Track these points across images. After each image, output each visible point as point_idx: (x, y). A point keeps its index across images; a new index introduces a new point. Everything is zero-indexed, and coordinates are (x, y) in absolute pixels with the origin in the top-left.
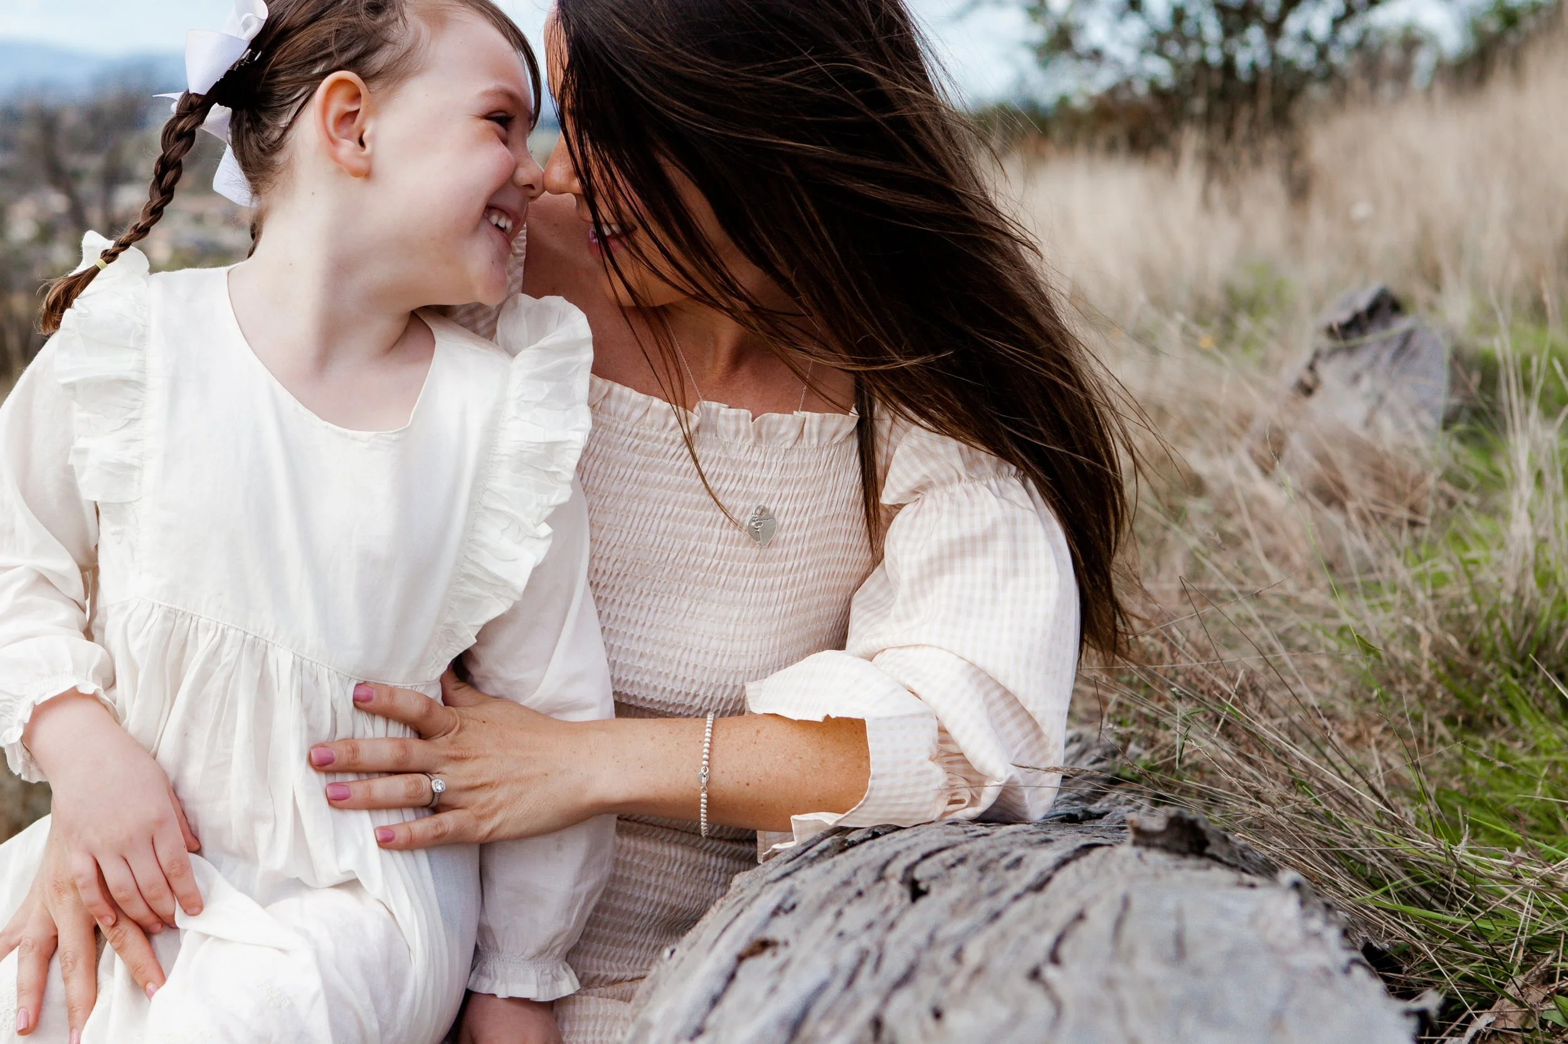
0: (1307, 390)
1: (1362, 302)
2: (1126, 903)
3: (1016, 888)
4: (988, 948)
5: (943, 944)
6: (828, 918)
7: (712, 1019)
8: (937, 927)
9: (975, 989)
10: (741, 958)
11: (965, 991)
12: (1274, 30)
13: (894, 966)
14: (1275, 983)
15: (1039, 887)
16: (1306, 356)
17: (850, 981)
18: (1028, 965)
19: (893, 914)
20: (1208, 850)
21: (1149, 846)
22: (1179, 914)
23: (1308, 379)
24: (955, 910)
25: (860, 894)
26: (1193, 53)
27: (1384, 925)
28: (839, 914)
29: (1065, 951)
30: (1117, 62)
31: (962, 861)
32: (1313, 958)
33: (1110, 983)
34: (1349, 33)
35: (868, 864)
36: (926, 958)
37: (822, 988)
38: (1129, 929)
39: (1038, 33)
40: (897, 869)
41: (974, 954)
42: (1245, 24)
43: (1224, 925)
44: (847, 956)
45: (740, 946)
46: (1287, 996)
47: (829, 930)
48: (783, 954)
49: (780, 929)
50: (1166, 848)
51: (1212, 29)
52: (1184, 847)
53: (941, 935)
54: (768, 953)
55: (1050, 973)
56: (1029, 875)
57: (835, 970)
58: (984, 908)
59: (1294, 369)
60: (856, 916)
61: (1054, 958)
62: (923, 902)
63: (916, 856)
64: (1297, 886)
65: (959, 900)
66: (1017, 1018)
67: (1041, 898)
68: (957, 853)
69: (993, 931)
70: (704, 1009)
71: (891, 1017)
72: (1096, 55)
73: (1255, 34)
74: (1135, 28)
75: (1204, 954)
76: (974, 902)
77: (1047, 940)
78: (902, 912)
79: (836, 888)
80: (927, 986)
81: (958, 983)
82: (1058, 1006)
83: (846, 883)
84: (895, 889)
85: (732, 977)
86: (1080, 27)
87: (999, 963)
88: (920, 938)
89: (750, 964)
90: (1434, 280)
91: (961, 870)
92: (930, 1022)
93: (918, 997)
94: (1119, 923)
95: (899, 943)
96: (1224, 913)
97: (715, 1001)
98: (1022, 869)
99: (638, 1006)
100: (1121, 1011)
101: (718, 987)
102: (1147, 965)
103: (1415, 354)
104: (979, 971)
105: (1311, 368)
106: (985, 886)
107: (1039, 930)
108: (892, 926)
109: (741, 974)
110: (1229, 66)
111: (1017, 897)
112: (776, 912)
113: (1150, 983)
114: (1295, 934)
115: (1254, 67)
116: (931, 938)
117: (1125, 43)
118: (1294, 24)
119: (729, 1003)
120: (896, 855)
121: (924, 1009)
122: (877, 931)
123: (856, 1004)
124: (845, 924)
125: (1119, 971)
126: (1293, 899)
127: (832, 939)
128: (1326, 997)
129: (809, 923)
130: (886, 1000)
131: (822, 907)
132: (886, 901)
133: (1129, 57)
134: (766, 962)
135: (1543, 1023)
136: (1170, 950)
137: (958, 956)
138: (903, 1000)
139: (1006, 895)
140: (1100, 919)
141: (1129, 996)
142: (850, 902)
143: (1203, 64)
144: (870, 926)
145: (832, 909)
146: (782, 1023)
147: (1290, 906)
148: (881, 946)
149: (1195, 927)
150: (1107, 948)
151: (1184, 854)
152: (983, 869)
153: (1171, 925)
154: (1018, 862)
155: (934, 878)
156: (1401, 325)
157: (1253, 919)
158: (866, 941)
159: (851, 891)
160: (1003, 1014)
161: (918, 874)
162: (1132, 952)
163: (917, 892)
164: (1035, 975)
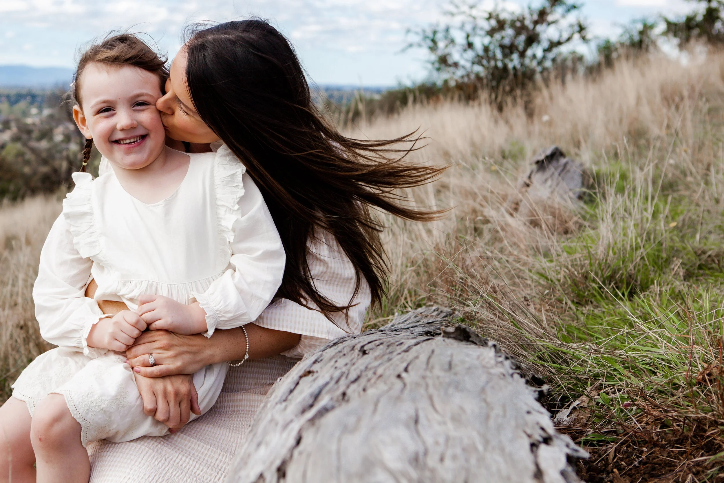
0: (528, 185)
1: (549, 152)
2: (433, 352)
3: (399, 351)
4: (385, 370)
5: (370, 369)
6: (332, 362)
7: (290, 397)
8: (370, 363)
9: (378, 382)
10: (301, 377)
11: (375, 383)
12: (522, 55)
13: (353, 376)
14: (484, 378)
15: (406, 351)
16: (528, 173)
17: (337, 382)
18: (397, 373)
19: (354, 361)
20: (470, 339)
21: (448, 337)
22: (452, 356)
23: (528, 182)
24: (376, 359)
25: (344, 355)
26: (492, 63)
27: (540, 370)
28: (336, 361)
29: (410, 368)
30: (463, 67)
31: (382, 344)
32: (499, 370)
33: (424, 377)
34: (551, 55)
35: (348, 346)
36: (364, 374)
37: (327, 384)
38: (432, 360)
39: (433, 57)
40: (358, 347)
41: (380, 371)
42: (512, 53)
43: (467, 359)
44: (337, 374)
45: (301, 373)
46: (487, 382)
47: (332, 366)
48: (315, 375)
49: (315, 368)
50: (455, 338)
51: (499, 54)
52: (462, 338)
53: (370, 366)
54: (311, 375)
55: (404, 375)
56: (404, 347)
57: (332, 378)
58: (386, 357)
59: (523, 178)
60: (341, 362)
61: (406, 370)
62: (366, 356)
63: (366, 342)
64: (495, 346)
65: (378, 356)
66: (390, 389)
67: (407, 354)
68: (381, 341)
69: (388, 364)
70: (287, 394)
71: (349, 392)
72: (456, 65)
73: (515, 56)
74: (470, 54)
75: (459, 368)
76: (384, 355)
77: (404, 365)
78: (358, 359)
79: (336, 353)
80: (363, 382)
81: (373, 381)
82: (405, 385)
83: (340, 352)
84: (357, 352)
85: (298, 384)
86: (449, 54)
87: (387, 373)
88: (363, 368)
89: (304, 379)
90: (578, 145)
91: (381, 346)
92: (362, 392)
93: (359, 386)
94: (429, 358)
95: (355, 370)
96: (468, 355)
97: (291, 391)
98: (403, 345)
99: (268, 398)
100: (427, 386)
101: (292, 387)
102: (437, 372)
103: (568, 171)
104: (381, 376)
105: (530, 177)
106: (388, 351)
107: (402, 362)
108: (354, 364)
109: (301, 382)
110: (505, 67)
111: (399, 354)
112: (315, 362)
113: (438, 378)
114: (493, 362)
115: (514, 68)
116: (366, 368)
117: (467, 60)
118: (529, 52)
119: (296, 392)
120: (359, 342)
121: (360, 389)
122: (348, 366)
123: (338, 388)
124: (337, 365)
125: (428, 373)
126: (493, 350)
127: (333, 369)
128: (502, 382)
129: (325, 365)
130: (348, 387)
131: (331, 359)
132: (353, 356)
133: (468, 65)
134: (310, 378)
135: (598, 403)
136: (447, 367)
137: (375, 373)
138: (354, 387)
139: (395, 353)
140: (423, 358)
141: (430, 382)
142: (340, 357)
143: (496, 67)
144: (346, 365)
145: (334, 360)
146: (311, 395)
147: (491, 353)
148: (349, 370)
149: (456, 360)
150: (424, 366)
151: (461, 340)
152: (388, 346)
153: (448, 359)
154: (402, 343)
155: (371, 349)
156: (563, 161)
157: (478, 358)
158: (344, 369)
159: (341, 354)
160: (385, 388)
161: (365, 348)
162: (433, 368)
163: (364, 353)
164: (399, 376)
